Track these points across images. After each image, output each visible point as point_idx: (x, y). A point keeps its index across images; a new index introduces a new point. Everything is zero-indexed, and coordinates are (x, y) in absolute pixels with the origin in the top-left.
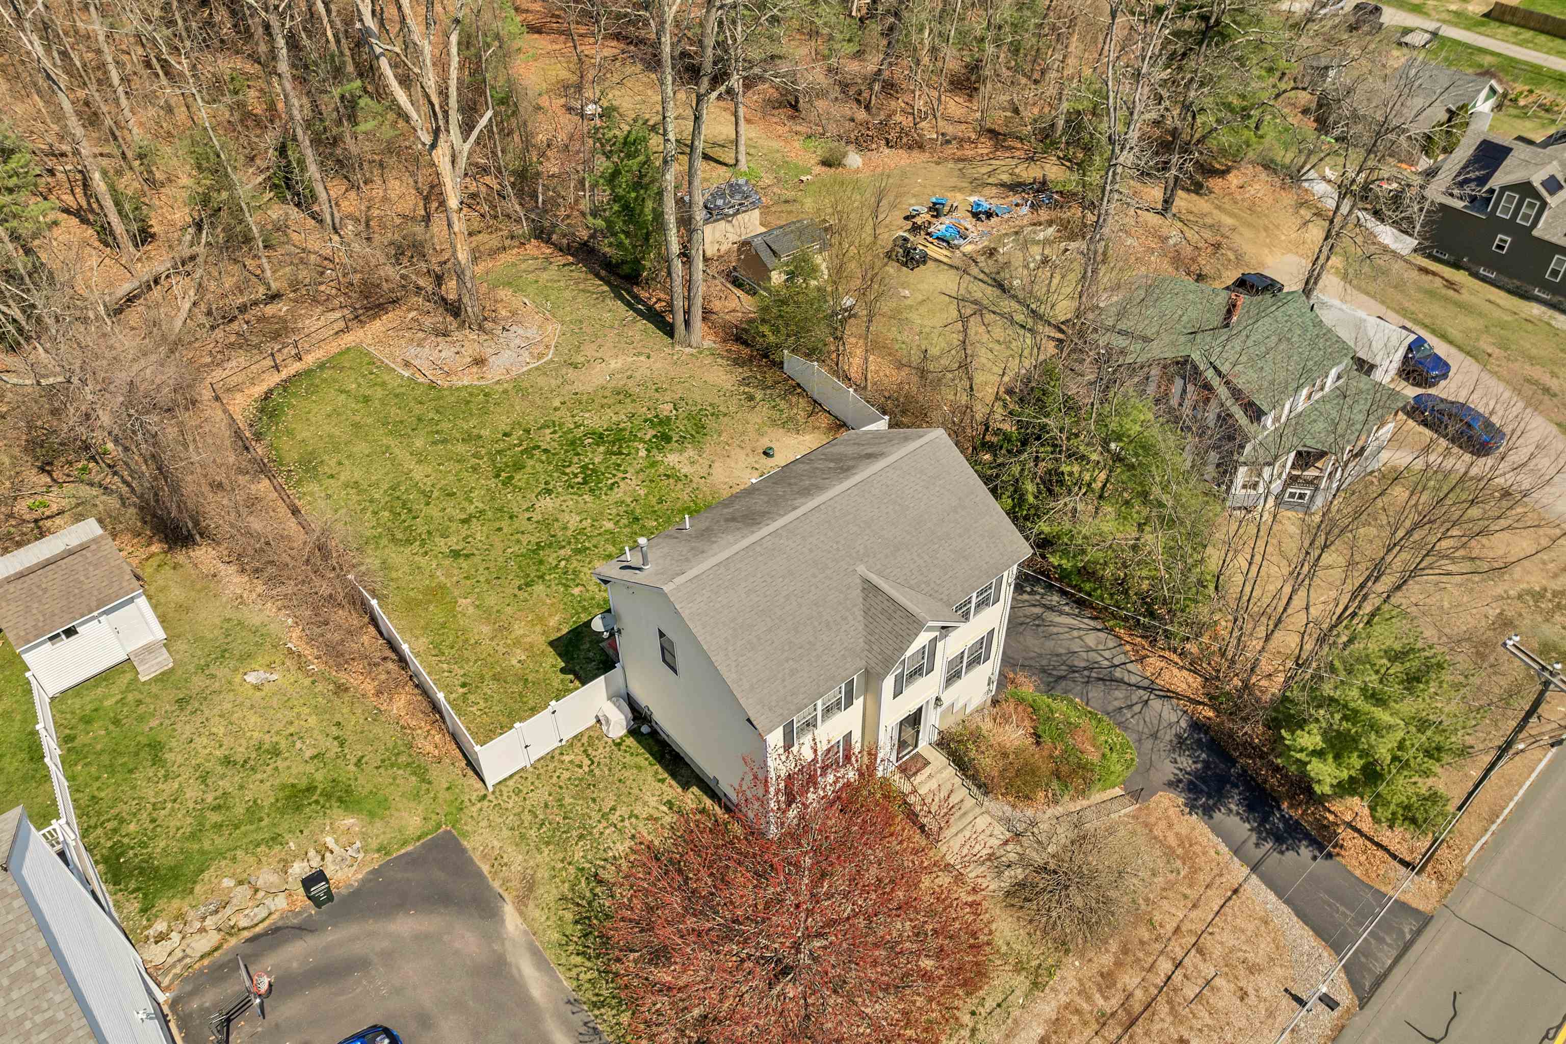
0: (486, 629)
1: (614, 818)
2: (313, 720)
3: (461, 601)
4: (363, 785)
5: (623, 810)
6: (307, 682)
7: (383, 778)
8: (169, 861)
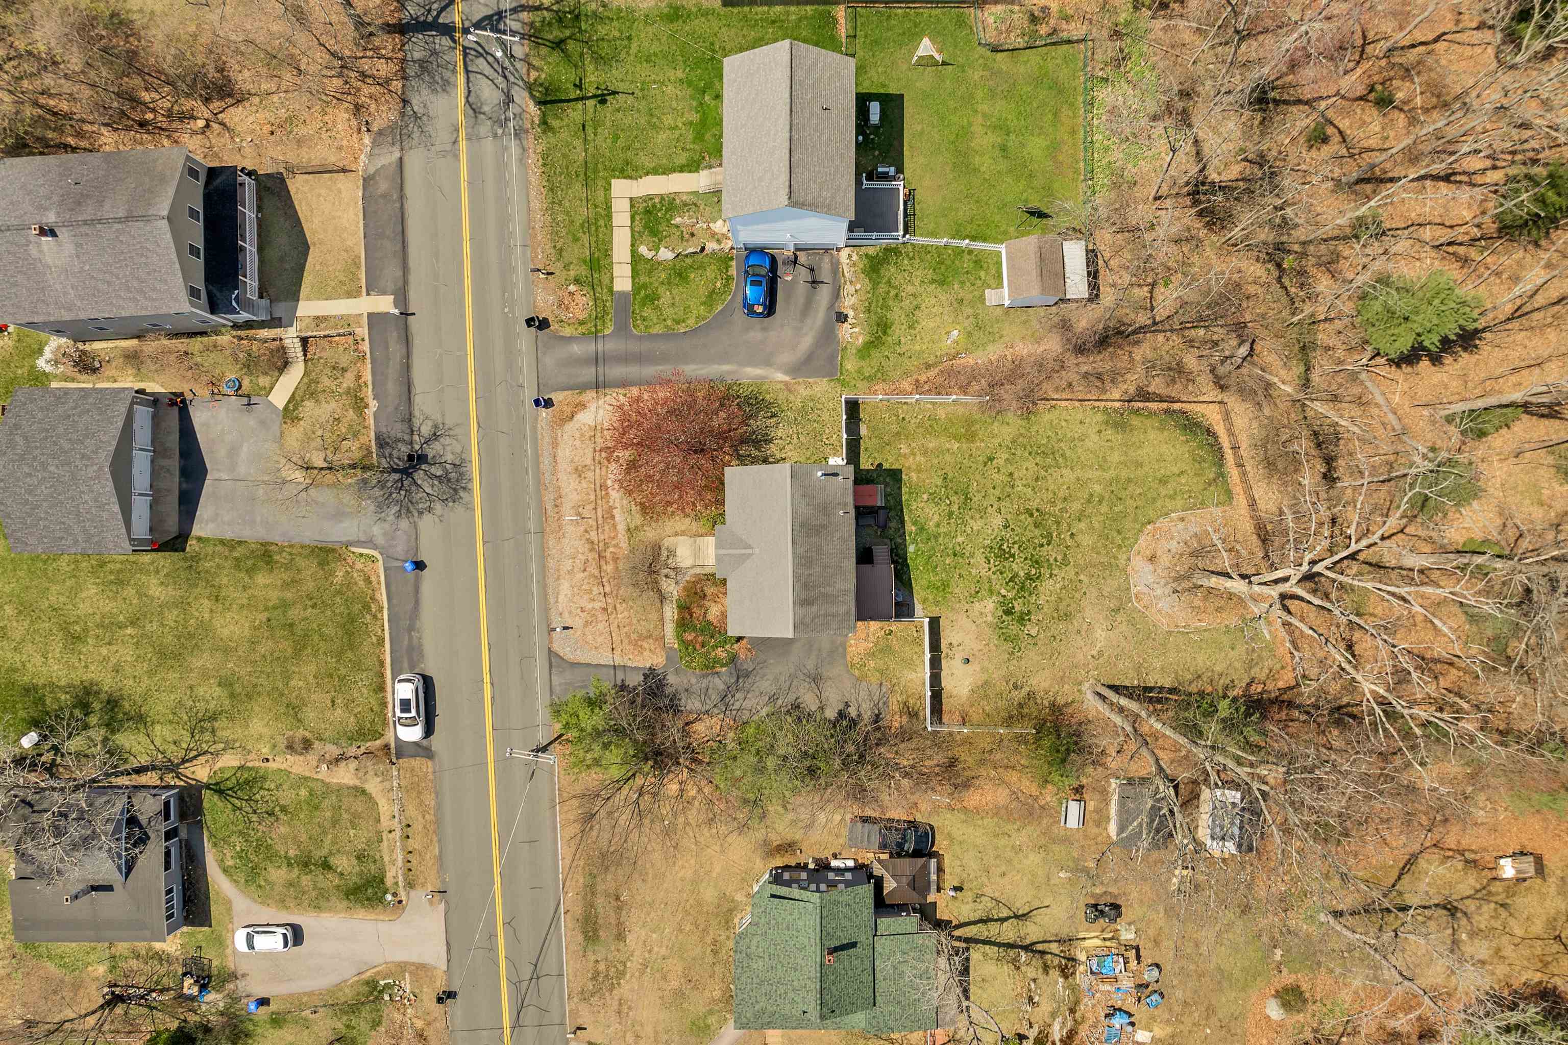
0: (931, 445)
1: (795, 436)
2: (918, 348)
3: (957, 445)
4: (875, 353)
5: (795, 441)
6: (938, 354)
7: (875, 363)
8: (882, 271)
